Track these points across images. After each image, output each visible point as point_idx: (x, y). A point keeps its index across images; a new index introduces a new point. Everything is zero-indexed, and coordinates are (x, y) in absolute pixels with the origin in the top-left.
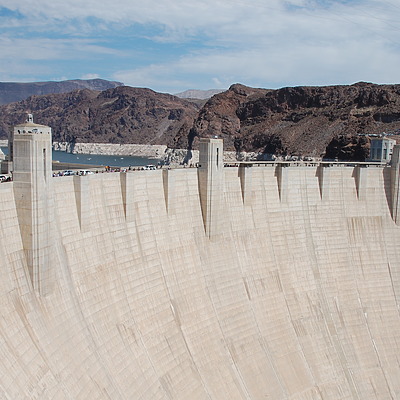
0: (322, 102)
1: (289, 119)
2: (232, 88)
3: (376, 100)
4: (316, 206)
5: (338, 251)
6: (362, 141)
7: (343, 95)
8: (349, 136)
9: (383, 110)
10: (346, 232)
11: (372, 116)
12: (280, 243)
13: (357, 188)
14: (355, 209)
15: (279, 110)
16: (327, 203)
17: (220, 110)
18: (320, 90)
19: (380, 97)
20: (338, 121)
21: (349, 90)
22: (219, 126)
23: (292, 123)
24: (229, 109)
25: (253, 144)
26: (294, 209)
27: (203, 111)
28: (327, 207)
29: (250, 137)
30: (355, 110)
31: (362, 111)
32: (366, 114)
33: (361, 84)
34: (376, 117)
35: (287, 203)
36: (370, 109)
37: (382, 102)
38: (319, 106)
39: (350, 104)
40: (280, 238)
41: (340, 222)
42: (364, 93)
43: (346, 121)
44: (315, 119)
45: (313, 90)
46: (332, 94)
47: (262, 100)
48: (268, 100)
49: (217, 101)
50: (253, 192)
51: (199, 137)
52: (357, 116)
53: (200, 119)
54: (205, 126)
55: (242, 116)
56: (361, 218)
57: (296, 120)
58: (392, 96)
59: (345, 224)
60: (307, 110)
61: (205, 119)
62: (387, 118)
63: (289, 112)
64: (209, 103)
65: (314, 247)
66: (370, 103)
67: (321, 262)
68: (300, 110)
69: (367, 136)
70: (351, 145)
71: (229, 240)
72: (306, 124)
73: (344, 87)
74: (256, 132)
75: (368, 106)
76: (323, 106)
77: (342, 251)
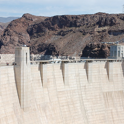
0: (78, 24)
1: (59, 34)
2: (24, 16)
3: (109, 23)
4: (85, 86)
5: (100, 113)
6: (103, 46)
7: (90, 20)
8: (95, 43)
9: (113, 28)
10: (103, 101)
11: (107, 32)
12: (66, 110)
13: (108, 74)
14: (107, 87)
15: (53, 29)
16: (91, 84)
17: (17, 29)
18: (77, 17)
19: (111, 21)
20: (88, 35)
21: (93, 17)
22: (17, 39)
23: (61, 37)
24: (23, 28)
25: (38, 50)
26: (73, 89)
27: (6, 30)
28: (92, 87)
29: (36, 45)
30: (97, 29)
31: (101, 29)
32: (104, 31)
33: (100, 14)
34: (110, 32)
35: (69, 85)
36: (106, 28)
37: (112, 24)
38: (76, 26)
39: (94, 25)
40: (65, 107)
41: (100, 95)
42: (102, 18)
43: (93, 35)
44: (74, 34)
45: (73, 17)
46: (84, 19)
47: (42, 23)
48: (46, 23)
49: (15, 24)
50: (48, 79)
51: (4, 45)
52: (99, 32)
53: (4, 35)
54: (8, 39)
55: (31, 33)
56: (111, 92)
57: (63, 35)
58: (118, 20)
59: (102, 96)
60: (70, 29)
61: (8, 35)
62: (116, 33)
63: (59, 30)
64: (10, 25)
65: (85, 111)
66: (105, 24)
67: (90, 120)
68: (66, 29)
69: (105, 43)
70: (96, 49)
71: (35, 110)
72: (69, 37)
73: (90, 15)
74: (40, 42)
75: (104, 26)
76: (79, 26)
77: (102, 112)
